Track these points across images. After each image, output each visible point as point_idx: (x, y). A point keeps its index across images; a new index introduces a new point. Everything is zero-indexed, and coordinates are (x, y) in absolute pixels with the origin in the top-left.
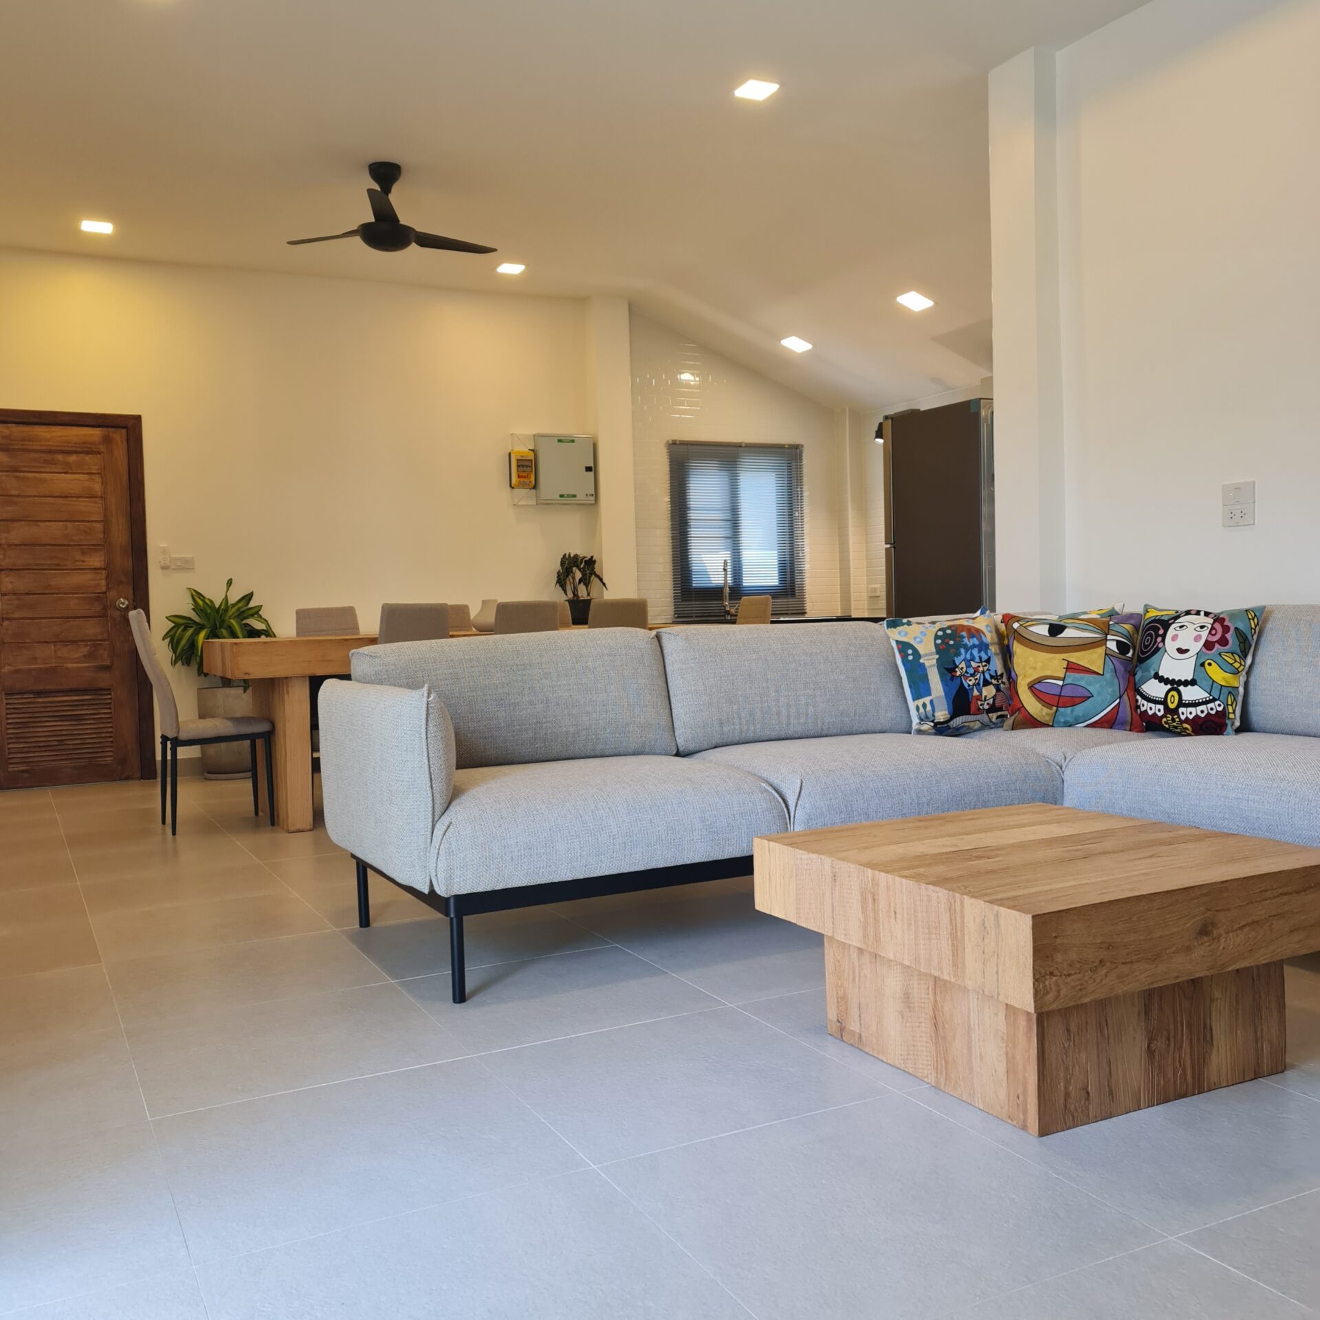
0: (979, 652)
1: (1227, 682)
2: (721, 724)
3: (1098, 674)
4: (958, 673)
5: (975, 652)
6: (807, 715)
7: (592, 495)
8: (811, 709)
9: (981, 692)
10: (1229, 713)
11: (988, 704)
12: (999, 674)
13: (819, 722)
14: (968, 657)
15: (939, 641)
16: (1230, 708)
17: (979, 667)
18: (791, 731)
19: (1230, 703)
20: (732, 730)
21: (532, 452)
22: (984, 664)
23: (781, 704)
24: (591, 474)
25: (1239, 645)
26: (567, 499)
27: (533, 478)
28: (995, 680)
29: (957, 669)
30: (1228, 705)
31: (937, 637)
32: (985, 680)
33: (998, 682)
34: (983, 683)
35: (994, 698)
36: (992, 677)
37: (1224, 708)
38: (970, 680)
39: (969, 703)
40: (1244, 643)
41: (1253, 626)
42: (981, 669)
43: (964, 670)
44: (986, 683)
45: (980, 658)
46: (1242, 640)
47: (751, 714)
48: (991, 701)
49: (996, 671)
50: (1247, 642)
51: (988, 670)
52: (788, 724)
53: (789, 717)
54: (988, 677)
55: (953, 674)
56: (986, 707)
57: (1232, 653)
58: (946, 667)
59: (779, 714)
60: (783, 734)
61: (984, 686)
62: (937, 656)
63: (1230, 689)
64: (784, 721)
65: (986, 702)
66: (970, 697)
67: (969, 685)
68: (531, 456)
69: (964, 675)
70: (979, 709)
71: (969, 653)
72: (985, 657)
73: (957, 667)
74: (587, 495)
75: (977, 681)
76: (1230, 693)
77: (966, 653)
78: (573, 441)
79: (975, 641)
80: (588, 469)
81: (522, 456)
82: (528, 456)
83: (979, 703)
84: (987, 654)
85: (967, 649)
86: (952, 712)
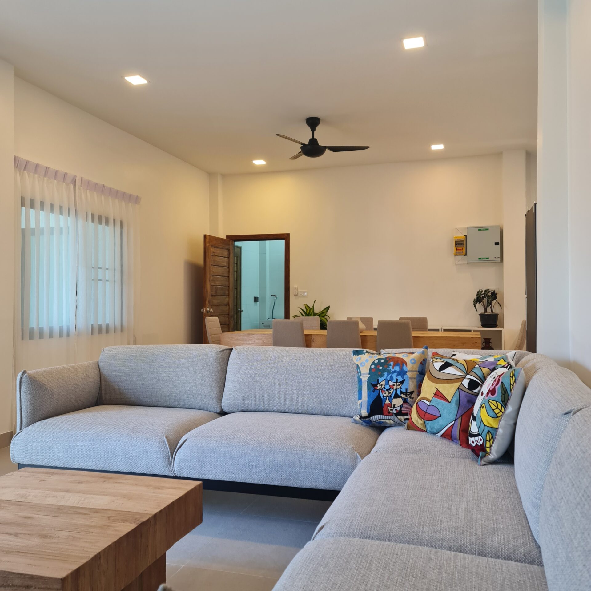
0: (398, 375)
1: (488, 423)
2: (244, 400)
3: (448, 401)
4: (379, 388)
5: (395, 376)
6: (297, 401)
7: (499, 258)
8: (300, 398)
9: (391, 402)
10: (486, 447)
11: (396, 410)
12: (409, 391)
13: (305, 406)
14: (388, 378)
15: (373, 366)
16: (488, 443)
17: (394, 385)
18: (287, 408)
19: (488, 439)
20: (250, 403)
21: (465, 237)
22: (398, 384)
23: (281, 393)
24: (499, 246)
25: (501, 396)
26: (483, 260)
27: (464, 250)
28: (404, 395)
29: (378, 385)
30: (486, 440)
31: (373, 363)
32: (396, 393)
33: (406, 396)
34: (394, 396)
35: (401, 407)
36: (402, 393)
37: (483, 442)
38: (385, 393)
39: (382, 408)
40: (504, 395)
41: (512, 383)
42: (395, 387)
43: (383, 386)
44: (397, 396)
45: (397, 380)
46: (504, 393)
47: (262, 396)
48: (398, 409)
49: (406, 390)
50: (506, 394)
51: (400, 388)
52: (285, 404)
53: (285, 400)
54: (399, 392)
55: (376, 388)
56: (395, 412)
57: (496, 401)
58: (372, 383)
59: (279, 398)
60: (282, 409)
61: (395, 397)
62: (369, 376)
63: (490, 429)
64: (282, 402)
65: (395, 409)
66: (383, 404)
67: (384, 396)
68: (464, 239)
69: (381, 389)
70: (389, 412)
71: (390, 375)
72: (400, 379)
73: (379, 383)
74: (495, 258)
75: (390, 394)
76: (489, 431)
77: (388, 375)
78: (488, 229)
79: (397, 368)
80: (497, 244)
81: (458, 239)
82: (461, 239)
83: (390, 408)
84: (403, 377)
85: (389, 372)
86: (369, 412)
